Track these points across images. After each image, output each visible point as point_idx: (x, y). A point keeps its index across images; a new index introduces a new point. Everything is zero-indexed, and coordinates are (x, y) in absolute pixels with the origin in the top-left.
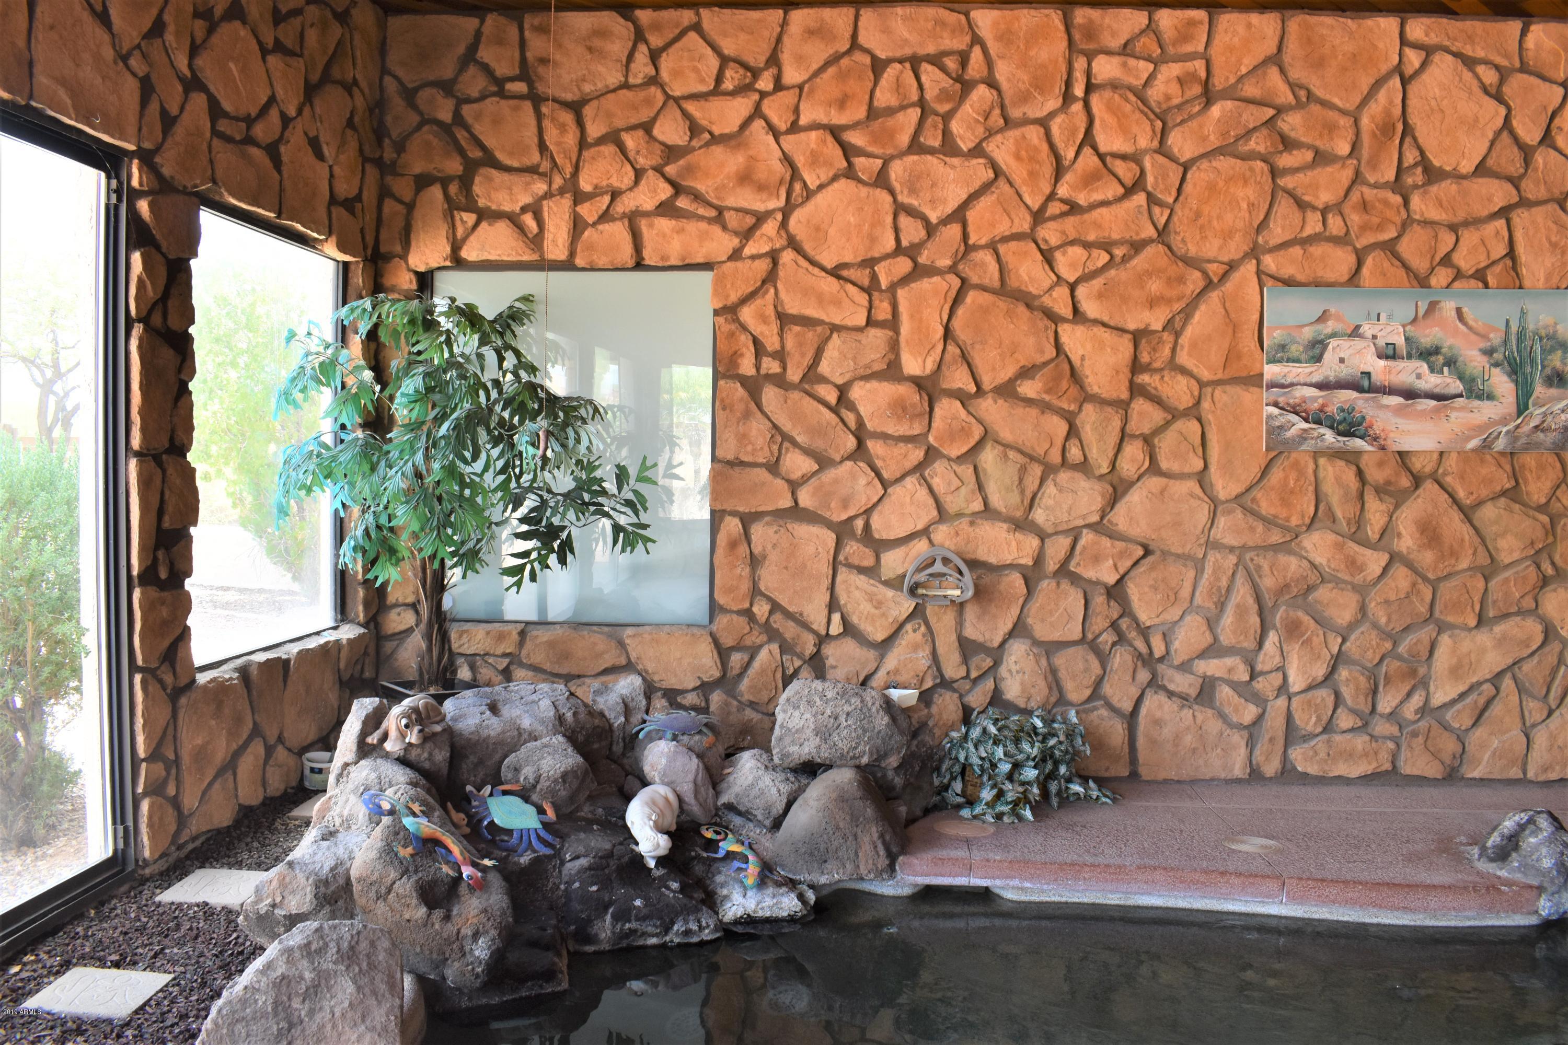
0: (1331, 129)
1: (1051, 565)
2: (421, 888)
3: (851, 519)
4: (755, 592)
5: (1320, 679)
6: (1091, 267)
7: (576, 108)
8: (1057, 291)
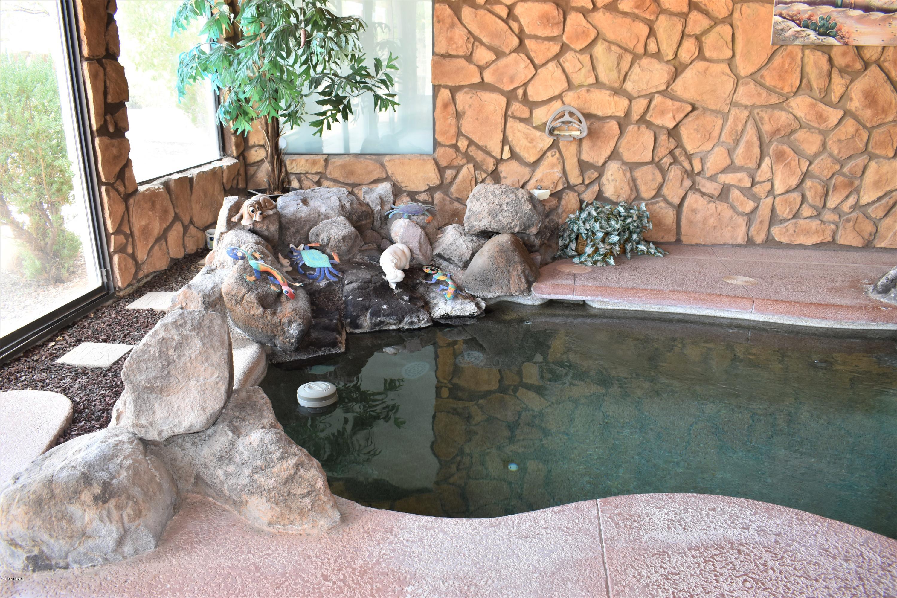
1: (635, 116)
2: (259, 298)
3: (515, 89)
4: (459, 134)
5: (794, 186)
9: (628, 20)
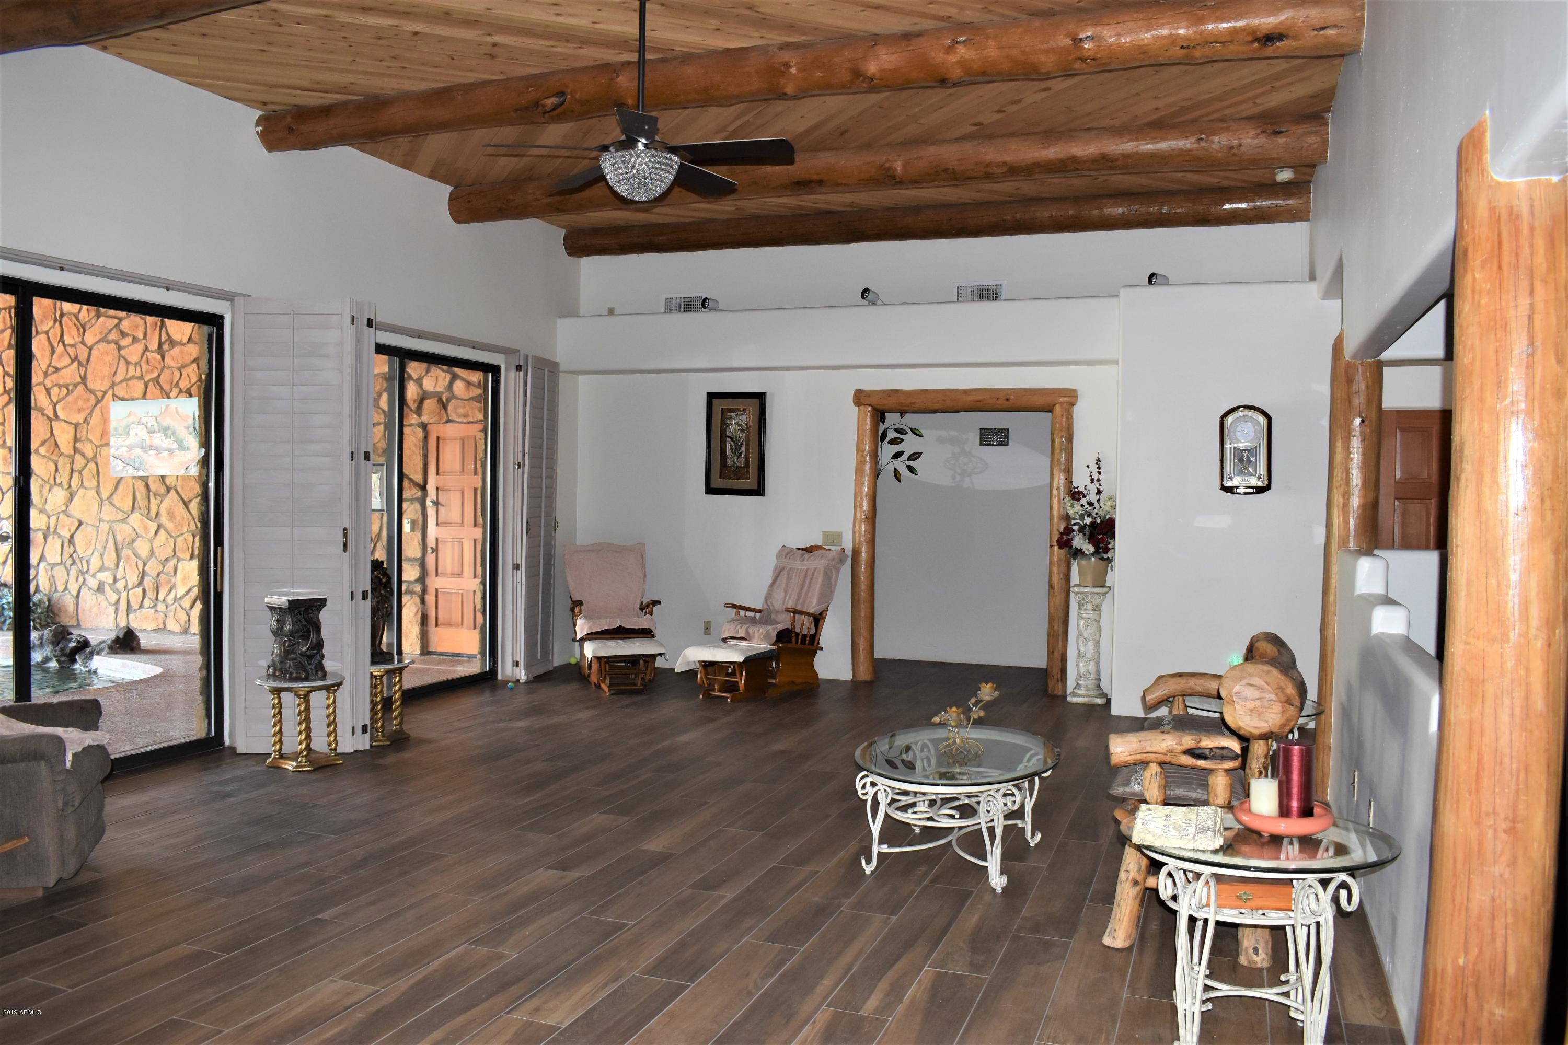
0: (137, 327)
1: (52, 530)
5: (137, 583)
6: (61, 396)
8: (51, 407)
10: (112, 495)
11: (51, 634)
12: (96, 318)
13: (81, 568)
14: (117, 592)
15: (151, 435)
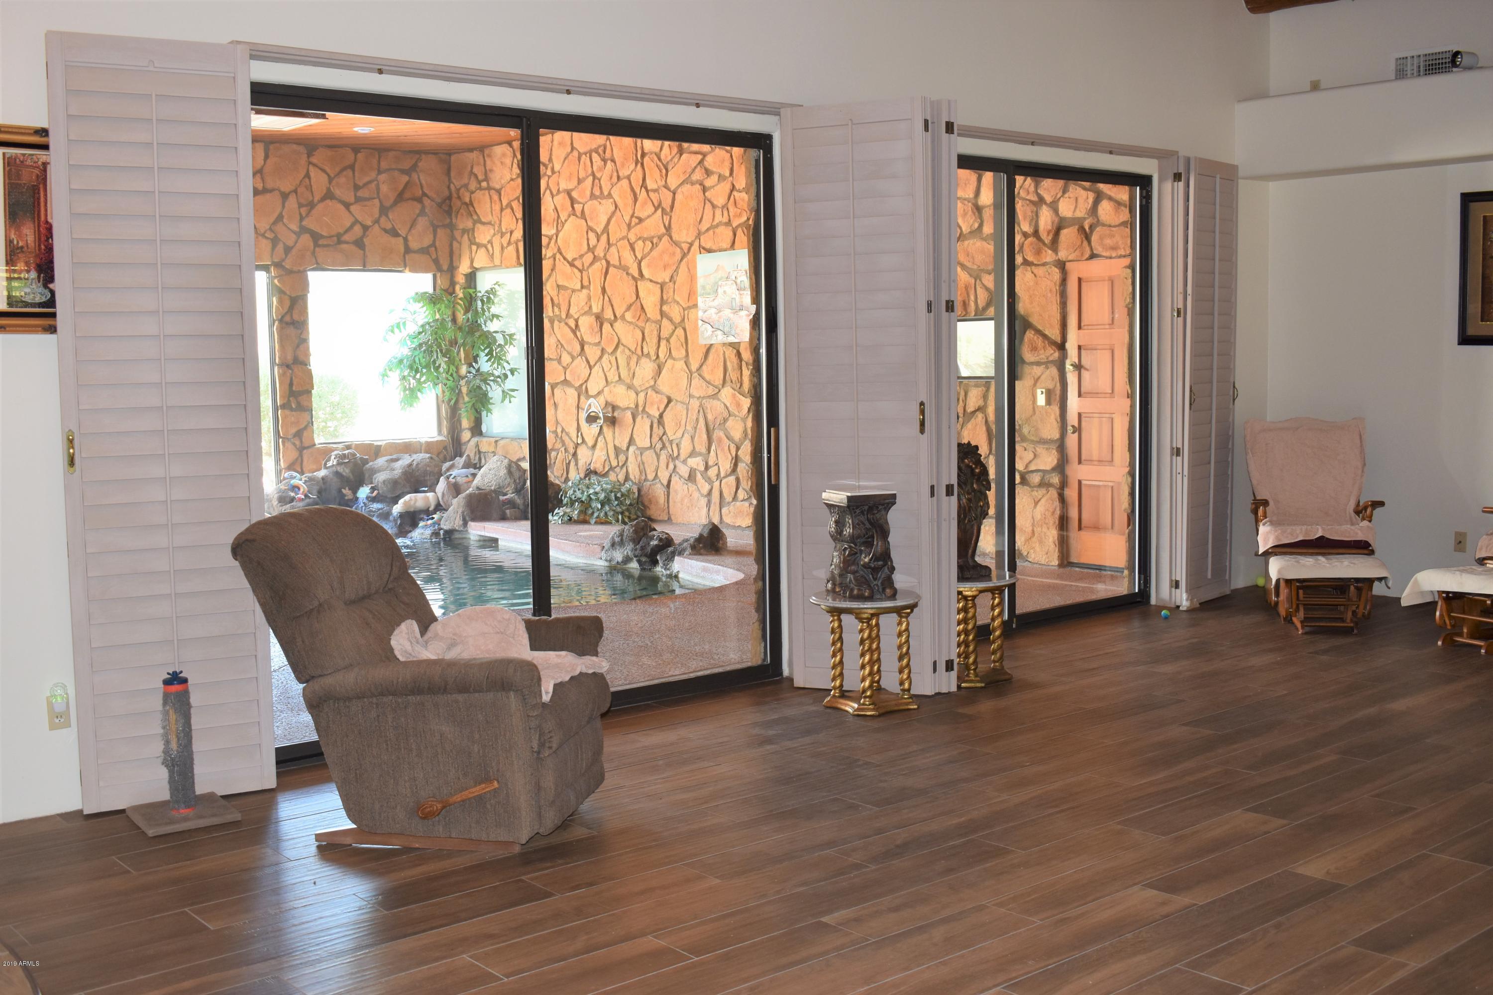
0: (722, 161)
1: (640, 409)
3: (581, 385)
4: (557, 422)
6: (646, 251)
7: (499, 192)
8: (635, 265)
9: (632, 327)
10: (701, 366)
11: (631, 530)
12: (678, 155)
13: (671, 452)
14: (709, 481)
15: (742, 292)
